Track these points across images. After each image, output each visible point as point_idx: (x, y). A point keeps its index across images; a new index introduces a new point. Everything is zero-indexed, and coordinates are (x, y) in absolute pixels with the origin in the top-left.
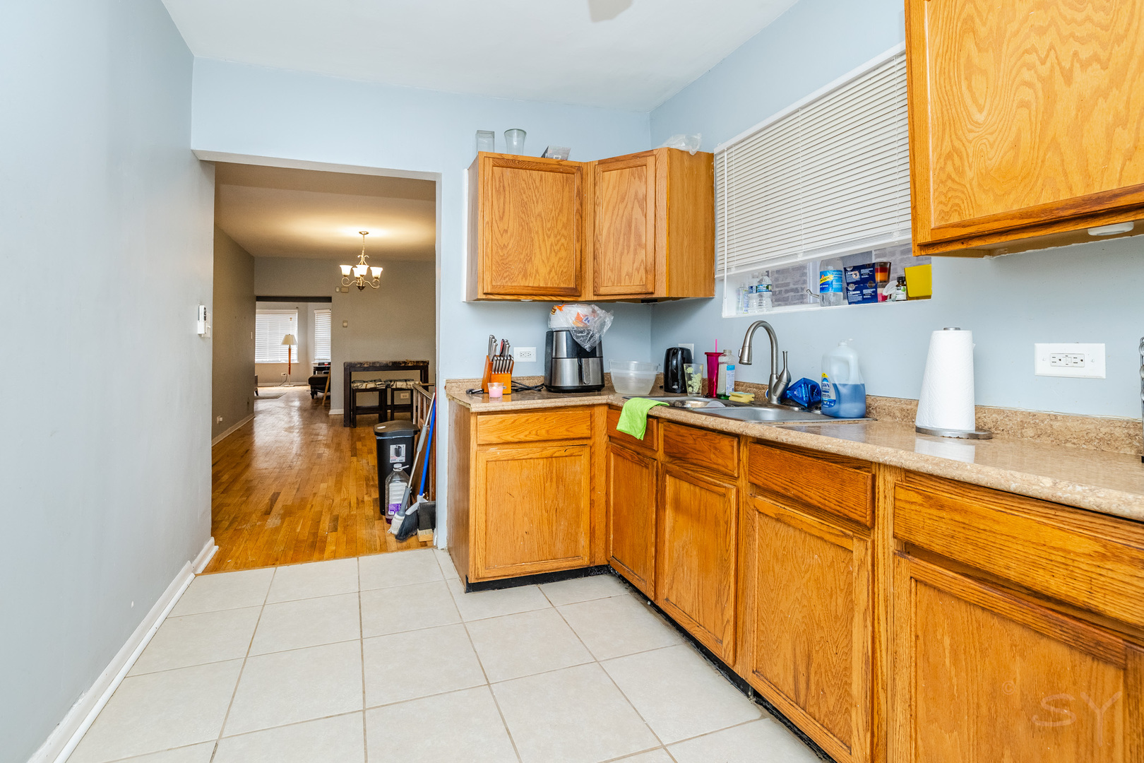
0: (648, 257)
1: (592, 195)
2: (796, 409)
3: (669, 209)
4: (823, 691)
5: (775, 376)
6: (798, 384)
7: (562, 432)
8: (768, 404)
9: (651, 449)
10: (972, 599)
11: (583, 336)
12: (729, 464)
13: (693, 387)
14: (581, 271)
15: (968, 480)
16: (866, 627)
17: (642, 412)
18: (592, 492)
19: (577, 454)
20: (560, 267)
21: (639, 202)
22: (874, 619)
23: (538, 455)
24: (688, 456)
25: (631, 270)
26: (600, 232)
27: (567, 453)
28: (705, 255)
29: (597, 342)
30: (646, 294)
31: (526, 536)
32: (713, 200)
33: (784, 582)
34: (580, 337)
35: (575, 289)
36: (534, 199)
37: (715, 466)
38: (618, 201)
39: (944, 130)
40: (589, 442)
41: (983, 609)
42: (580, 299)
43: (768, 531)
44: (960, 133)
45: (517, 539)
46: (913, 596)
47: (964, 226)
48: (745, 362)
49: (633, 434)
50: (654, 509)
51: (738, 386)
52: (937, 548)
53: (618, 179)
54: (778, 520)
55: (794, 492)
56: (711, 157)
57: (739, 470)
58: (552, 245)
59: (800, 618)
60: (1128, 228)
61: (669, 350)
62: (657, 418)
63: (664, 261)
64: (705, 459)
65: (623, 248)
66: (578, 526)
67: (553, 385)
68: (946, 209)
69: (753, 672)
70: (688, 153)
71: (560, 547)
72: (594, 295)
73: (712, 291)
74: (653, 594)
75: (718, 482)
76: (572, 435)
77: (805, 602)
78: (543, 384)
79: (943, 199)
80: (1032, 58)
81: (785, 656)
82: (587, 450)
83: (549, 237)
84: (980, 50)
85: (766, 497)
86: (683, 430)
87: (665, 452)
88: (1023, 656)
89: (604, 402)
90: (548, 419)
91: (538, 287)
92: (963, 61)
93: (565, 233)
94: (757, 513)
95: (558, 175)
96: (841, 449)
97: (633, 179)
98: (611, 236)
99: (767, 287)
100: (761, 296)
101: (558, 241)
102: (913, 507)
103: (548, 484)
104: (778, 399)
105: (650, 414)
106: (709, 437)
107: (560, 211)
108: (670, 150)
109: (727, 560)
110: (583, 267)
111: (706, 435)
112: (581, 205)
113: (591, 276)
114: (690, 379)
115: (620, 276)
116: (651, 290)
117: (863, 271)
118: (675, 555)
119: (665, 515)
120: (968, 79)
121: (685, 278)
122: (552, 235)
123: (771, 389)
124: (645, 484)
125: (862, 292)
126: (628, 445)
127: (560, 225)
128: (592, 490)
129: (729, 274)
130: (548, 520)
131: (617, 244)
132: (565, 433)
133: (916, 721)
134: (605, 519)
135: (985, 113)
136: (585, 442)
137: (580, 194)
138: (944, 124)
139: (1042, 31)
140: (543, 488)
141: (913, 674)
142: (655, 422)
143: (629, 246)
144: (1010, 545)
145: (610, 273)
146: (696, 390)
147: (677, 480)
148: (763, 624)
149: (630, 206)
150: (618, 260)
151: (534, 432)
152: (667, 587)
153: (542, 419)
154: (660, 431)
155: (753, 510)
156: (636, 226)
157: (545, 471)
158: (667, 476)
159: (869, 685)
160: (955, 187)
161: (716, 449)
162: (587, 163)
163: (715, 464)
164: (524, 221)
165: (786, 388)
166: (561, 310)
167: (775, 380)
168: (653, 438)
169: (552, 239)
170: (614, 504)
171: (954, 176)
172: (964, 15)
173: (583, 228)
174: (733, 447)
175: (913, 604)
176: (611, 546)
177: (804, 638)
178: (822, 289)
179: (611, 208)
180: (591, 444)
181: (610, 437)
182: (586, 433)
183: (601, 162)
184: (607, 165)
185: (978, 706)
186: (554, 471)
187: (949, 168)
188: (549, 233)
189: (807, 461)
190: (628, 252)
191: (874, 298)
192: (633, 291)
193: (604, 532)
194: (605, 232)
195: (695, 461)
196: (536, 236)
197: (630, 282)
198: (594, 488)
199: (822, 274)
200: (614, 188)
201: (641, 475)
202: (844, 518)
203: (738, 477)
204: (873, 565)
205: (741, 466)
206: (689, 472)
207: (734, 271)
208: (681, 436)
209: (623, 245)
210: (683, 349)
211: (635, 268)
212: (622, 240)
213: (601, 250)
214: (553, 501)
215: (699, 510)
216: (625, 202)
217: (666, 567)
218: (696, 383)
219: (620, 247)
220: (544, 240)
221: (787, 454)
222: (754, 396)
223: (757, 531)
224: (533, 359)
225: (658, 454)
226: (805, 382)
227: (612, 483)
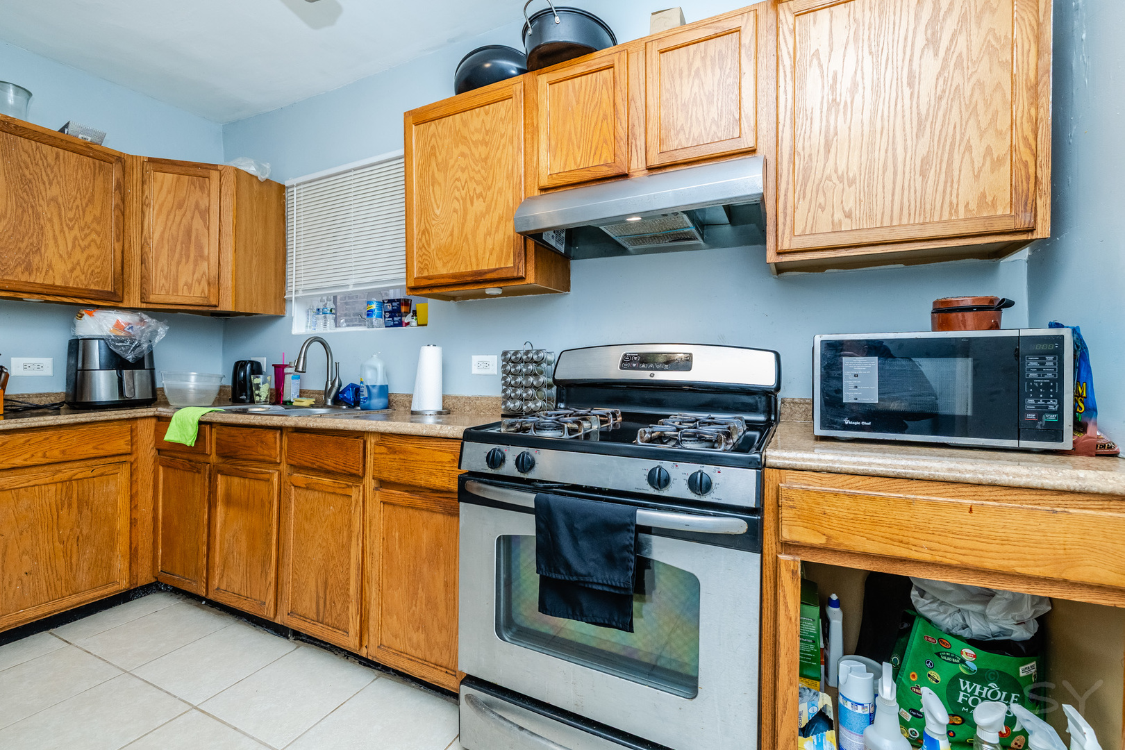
0: (211, 270)
1: (139, 193)
2: (344, 407)
3: (236, 228)
4: (334, 603)
5: (330, 382)
6: (347, 388)
7: (89, 450)
8: (324, 405)
9: (204, 454)
10: (407, 503)
11: (124, 346)
12: (272, 453)
13: (260, 396)
14: (123, 274)
15: (407, 433)
16: (358, 544)
17: (193, 420)
18: (134, 511)
19: (110, 473)
20: (90, 266)
21: (200, 213)
22: (363, 538)
23: (47, 480)
24: (239, 453)
25: (190, 281)
26: (150, 236)
27: (95, 474)
28: (276, 276)
29: (146, 353)
30: (208, 306)
31: (25, 578)
32: (284, 228)
33: (311, 535)
34: (121, 346)
35: (114, 293)
36: (45, 179)
37: (261, 457)
38: (174, 208)
39: (421, 214)
40: (132, 458)
41: (412, 508)
42: (121, 305)
43: (301, 500)
44: (429, 219)
45: (10, 583)
46: (382, 514)
47: (429, 279)
48: (301, 370)
49: (183, 442)
50: (206, 510)
51: (302, 393)
52: (393, 479)
53: (174, 184)
54: (307, 488)
55: (318, 464)
56: (282, 188)
57: (281, 457)
58: (75, 238)
59: (321, 558)
60: (499, 292)
61: (237, 363)
62: (210, 424)
63: (230, 276)
64: (254, 453)
65: (181, 257)
66: (113, 549)
67: (78, 400)
68: (422, 266)
69: (288, 614)
70: (257, 177)
71: (83, 578)
72: (142, 302)
73: (283, 310)
74: (204, 590)
75: (264, 470)
76: (102, 453)
77: (324, 544)
78: (64, 402)
79: (420, 259)
80: (458, 184)
81: (311, 591)
82: (126, 467)
83: (71, 228)
84: (438, 170)
85: (300, 473)
86: (234, 431)
87: (217, 454)
88: (427, 528)
89: (151, 414)
90: (62, 438)
91: (51, 286)
92: (430, 172)
93: (98, 228)
94: (293, 487)
95: (86, 159)
96: (346, 426)
97: (193, 187)
98: (165, 242)
99: (331, 311)
100: (325, 317)
101: (86, 236)
102: (383, 456)
103: (64, 512)
104: (332, 401)
105: (201, 420)
106: (257, 433)
107: (89, 201)
108: (237, 170)
109: (269, 534)
110: (126, 269)
111: (254, 432)
112: (123, 201)
113: (138, 282)
114: (258, 388)
115: (177, 285)
116: (213, 303)
117: (394, 304)
118: (226, 545)
119: (216, 512)
120: (433, 186)
121: (254, 295)
122: (76, 226)
123: (327, 393)
124: (198, 489)
125: (393, 319)
126: (180, 455)
127: (89, 218)
128: (133, 507)
129: (297, 295)
130: (65, 553)
131: (173, 250)
132: (92, 451)
133: (382, 593)
134: (151, 536)
135: (440, 210)
136: (123, 458)
137: (121, 188)
138: (421, 211)
139: (463, 170)
140: (55, 517)
141: (381, 563)
142: (208, 428)
143: (188, 257)
144: (422, 466)
145: (163, 281)
146: (263, 399)
147: (229, 477)
148: (296, 573)
149: (189, 215)
150: (173, 269)
151: (40, 454)
152: (217, 578)
153: (55, 438)
154: (212, 437)
155: (290, 486)
156: (197, 237)
157: (59, 497)
158: (219, 475)
159: (360, 583)
160: (426, 253)
161: (262, 442)
162: (132, 156)
163: (261, 455)
164: (25, 202)
165: (338, 392)
166: (91, 315)
167: (330, 386)
168: (205, 443)
169: (76, 231)
170: (163, 518)
171: (426, 246)
172: (431, 145)
173: (126, 227)
174: (276, 438)
175: (382, 518)
176: (160, 561)
177: (323, 571)
178: (368, 315)
179: (165, 212)
180: (132, 460)
181: (159, 450)
182: (127, 448)
183: (151, 160)
184: (161, 165)
185: (409, 566)
186: (75, 496)
187: (424, 240)
188: (71, 224)
189: (326, 438)
190: (187, 262)
191: (400, 324)
192: (193, 302)
193: (150, 549)
194: (156, 236)
195: (244, 457)
196: (48, 225)
197: (190, 293)
198: (136, 506)
199: (369, 303)
200: (169, 192)
201: (193, 481)
202: (347, 475)
203: (280, 462)
204: (363, 502)
205: (283, 453)
206: (239, 467)
207: (300, 294)
208: (232, 436)
209: (181, 254)
210: (252, 362)
211: (195, 278)
212: (179, 248)
213: (152, 255)
214: (72, 530)
215: (248, 498)
216: (183, 210)
217: (217, 559)
218: (264, 392)
219: (177, 256)
220: (62, 231)
221: (314, 436)
222: (314, 400)
223: (293, 502)
224: (48, 371)
225: (211, 457)
226: (352, 386)
227: (160, 497)
